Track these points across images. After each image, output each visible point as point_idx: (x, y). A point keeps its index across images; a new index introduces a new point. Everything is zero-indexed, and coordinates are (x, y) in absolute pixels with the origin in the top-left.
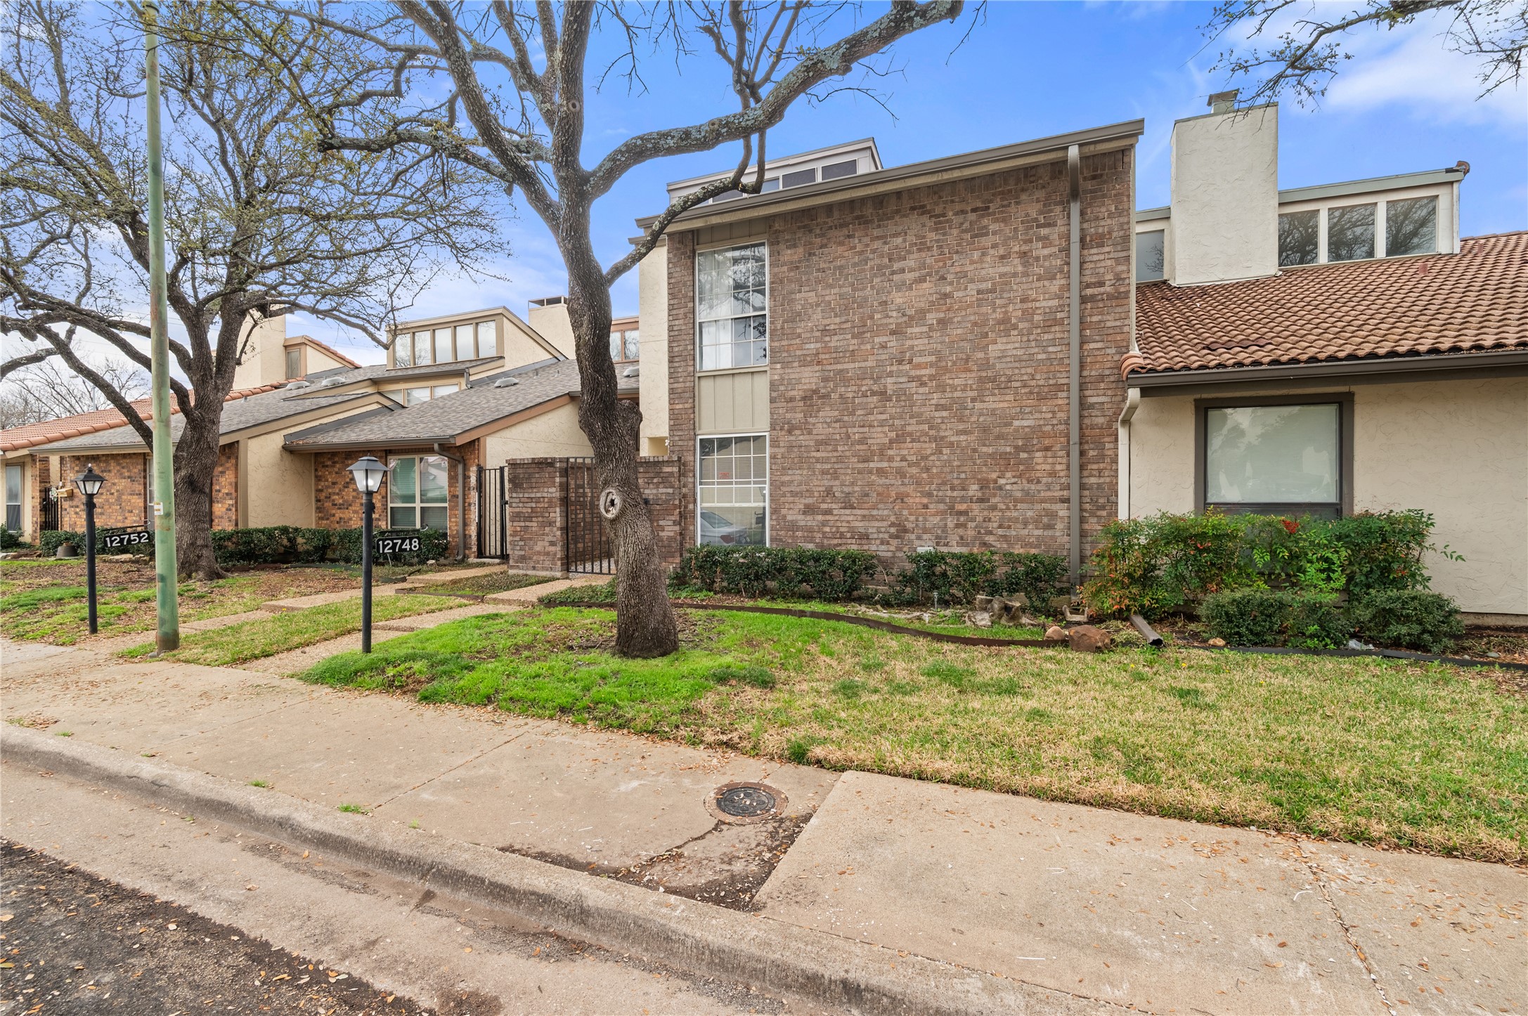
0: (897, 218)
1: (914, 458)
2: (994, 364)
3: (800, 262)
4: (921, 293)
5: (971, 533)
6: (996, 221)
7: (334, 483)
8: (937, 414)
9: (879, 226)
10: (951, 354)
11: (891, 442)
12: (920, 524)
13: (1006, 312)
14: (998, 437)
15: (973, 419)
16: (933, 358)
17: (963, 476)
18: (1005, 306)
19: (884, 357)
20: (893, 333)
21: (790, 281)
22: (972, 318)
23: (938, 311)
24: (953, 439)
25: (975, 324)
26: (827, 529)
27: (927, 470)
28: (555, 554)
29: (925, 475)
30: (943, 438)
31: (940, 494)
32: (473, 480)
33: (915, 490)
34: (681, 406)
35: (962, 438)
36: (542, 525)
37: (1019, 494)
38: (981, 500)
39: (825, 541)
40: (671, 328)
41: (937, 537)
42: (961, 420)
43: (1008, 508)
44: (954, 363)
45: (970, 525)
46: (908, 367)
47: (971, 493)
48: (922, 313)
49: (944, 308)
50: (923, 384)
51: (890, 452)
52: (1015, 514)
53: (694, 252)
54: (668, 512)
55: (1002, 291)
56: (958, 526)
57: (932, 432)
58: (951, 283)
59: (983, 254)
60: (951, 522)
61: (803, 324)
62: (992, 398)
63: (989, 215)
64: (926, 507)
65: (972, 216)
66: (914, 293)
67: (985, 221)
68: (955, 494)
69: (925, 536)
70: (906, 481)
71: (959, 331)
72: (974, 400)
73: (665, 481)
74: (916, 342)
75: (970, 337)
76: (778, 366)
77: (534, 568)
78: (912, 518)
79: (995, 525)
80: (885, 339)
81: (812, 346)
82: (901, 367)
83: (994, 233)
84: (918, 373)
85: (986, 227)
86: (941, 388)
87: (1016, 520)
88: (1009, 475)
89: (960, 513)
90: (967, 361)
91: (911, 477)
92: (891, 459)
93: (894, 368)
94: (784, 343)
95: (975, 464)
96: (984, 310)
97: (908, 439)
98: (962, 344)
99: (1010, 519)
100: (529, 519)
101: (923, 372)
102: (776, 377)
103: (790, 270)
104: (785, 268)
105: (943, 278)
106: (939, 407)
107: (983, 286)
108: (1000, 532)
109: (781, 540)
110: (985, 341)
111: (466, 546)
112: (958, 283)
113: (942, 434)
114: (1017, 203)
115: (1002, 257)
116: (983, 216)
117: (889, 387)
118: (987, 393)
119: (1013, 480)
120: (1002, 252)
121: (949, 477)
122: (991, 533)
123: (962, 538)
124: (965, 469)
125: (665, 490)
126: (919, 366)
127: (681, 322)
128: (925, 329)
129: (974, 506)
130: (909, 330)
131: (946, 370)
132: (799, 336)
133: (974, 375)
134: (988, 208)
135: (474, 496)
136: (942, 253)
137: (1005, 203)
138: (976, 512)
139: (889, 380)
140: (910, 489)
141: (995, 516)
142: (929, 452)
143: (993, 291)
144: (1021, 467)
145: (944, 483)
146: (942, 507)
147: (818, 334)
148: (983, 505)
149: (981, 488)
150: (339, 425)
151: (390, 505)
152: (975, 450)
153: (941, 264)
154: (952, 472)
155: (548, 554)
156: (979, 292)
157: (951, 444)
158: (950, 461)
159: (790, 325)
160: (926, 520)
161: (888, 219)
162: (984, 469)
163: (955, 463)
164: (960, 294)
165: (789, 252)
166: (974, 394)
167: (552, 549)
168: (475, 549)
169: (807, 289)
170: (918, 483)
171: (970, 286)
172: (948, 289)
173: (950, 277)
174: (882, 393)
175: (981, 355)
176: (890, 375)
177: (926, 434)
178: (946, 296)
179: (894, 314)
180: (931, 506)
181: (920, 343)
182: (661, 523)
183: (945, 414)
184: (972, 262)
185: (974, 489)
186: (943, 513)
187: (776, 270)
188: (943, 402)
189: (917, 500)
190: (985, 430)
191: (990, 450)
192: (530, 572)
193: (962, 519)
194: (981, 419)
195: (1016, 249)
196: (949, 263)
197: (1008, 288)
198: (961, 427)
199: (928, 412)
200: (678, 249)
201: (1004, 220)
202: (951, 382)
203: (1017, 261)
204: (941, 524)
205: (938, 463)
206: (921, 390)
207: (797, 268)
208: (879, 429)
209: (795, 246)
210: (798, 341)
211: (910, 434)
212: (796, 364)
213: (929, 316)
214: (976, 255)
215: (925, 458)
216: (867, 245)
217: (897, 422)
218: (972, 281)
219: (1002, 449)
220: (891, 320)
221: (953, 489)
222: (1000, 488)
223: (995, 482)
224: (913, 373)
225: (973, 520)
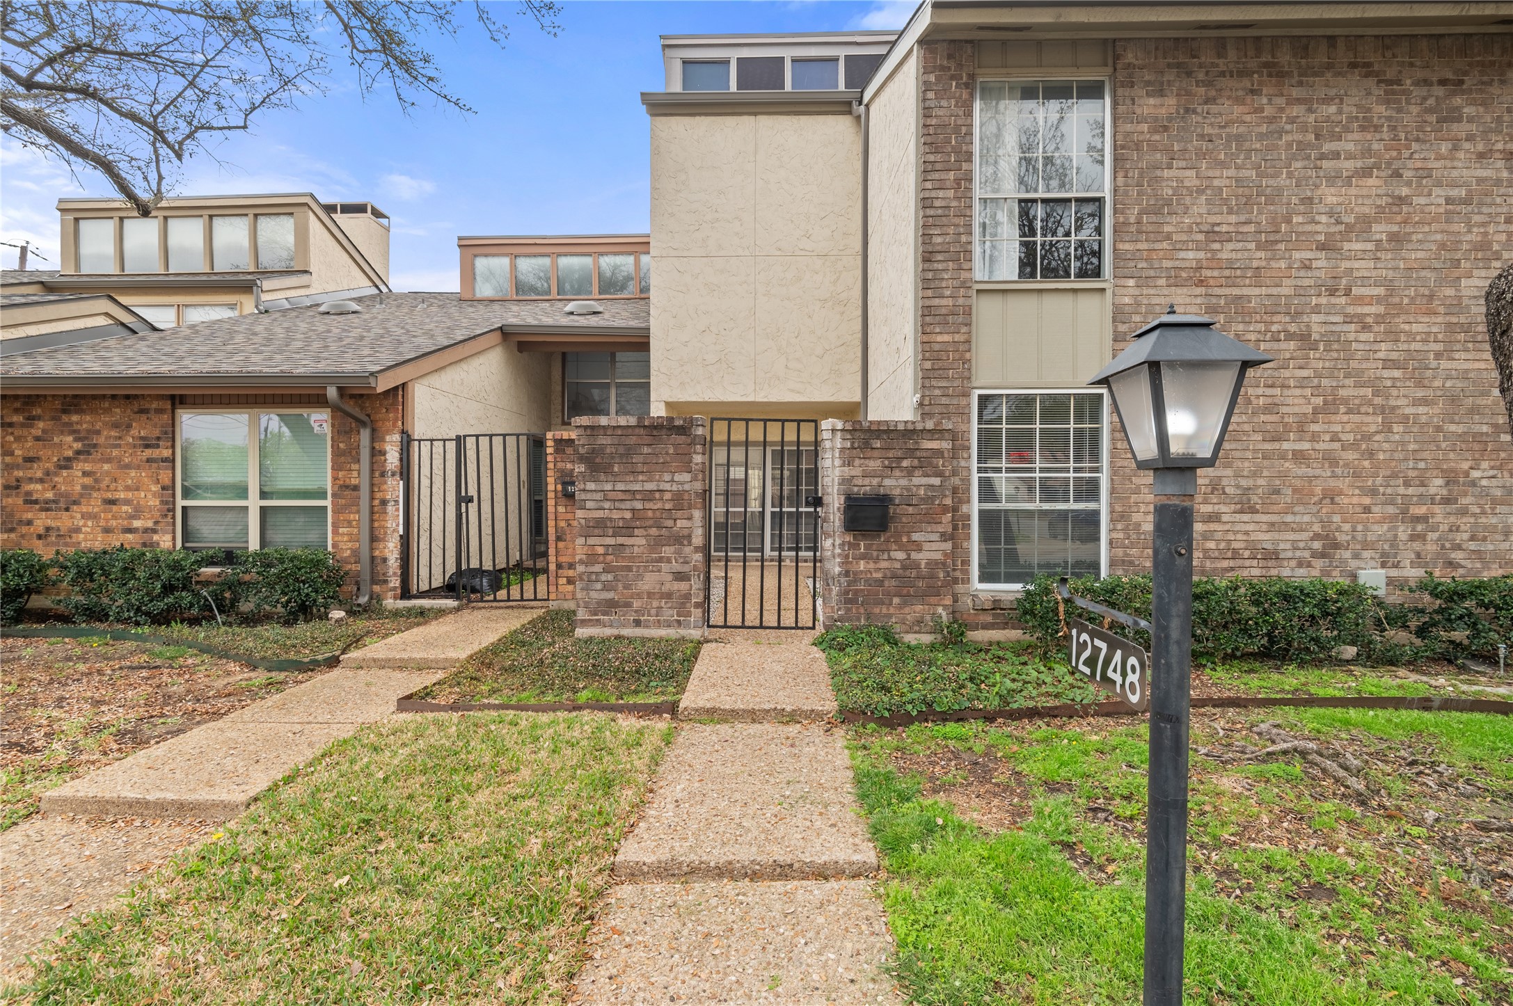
0: (1329, 75)
1: (1351, 437)
2: (1468, 306)
3: (1170, 119)
4: (1365, 192)
5: (1431, 548)
6: (1473, 103)
7: (29, 460)
8: (1386, 373)
9: (1300, 84)
10: (1408, 287)
11: (1316, 412)
12: (1359, 536)
13: (1486, 234)
14: (1474, 410)
15: (1437, 383)
16: (1381, 291)
17: (1422, 465)
18: (1484, 224)
19: (1307, 282)
20: (1322, 247)
21: (1154, 148)
22: (1439, 237)
23: (1390, 221)
24: (1408, 411)
25: (1443, 246)
26: (1212, 545)
27: (1371, 454)
28: (687, 596)
29: (1366, 463)
30: (1394, 408)
31: (1389, 491)
32: (392, 458)
33: (1352, 486)
34: (946, 338)
35: (1421, 410)
36: (657, 543)
37: (1498, 493)
38: (1447, 501)
39: (1208, 564)
40: (925, 203)
41: (1384, 555)
42: (1420, 384)
43: (1484, 513)
44: (1412, 299)
45: (1432, 536)
46: (1343, 300)
47: (1432, 491)
48: (1365, 224)
49: (1399, 218)
50: (1366, 328)
51: (1314, 427)
52: (1494, 520)
53: (972, 77)
54: (930, 518)
55: (1481, 204)
56: (1413, 538)
57: (1378, 400)
58: (1409, 184)
59: (1455, 148)
60: (1403, 532)
61: (1174, 219)
62: (1463, 355)
63: (1463, 92)
64: (1367, 510)
65: (1439, 91)
66: (1353, 191)
67: (1458, 101)
68: (1410, 491)
69: (1366, 554)
70: (1339, 471)
71: (1420, 255)
72: (1438, 356)
73: (926, 464)
74: (1356, 264)
75: (1437, 264)
76: (1131, 282)
77: (638, 623)
78: (1347, 527)
79: (1466, 536)
80: (1309, 255)
81: (1191, 255)
82: (1333, 300)
83: (1470, 120)
84: (1359, 310)
85: (1458, 109)
86: (1393, 335)
87: (1493, 529)
88: (1485, 465)
89: (1417, 519)
90: (1431, 297)
91: (1346, 465)
92: (1315, 438)
93: (1323, 300)
94: (1141, 246)
95: (1439, 448)
96: (1455, 227)
97: (1343, 409)
98: (1423, 273)
99: (1485, 528)
100: (627, 529)
101: (1366, 310)
102: (1127, 300)
103: (1154, 131)
104: (1145, 127)
105: (1397, 174)
106: (1388, 364)
107: (1454, 193)
108: (1473, 546)
109: (1131, 563)
110: (1456, 273)
111: (377, 578)
112: (1419, 185)
113: (1392, 402)
114: (1502, 82)
115: (1481, 156)
116: (1454, 94)
117: (1315, 328)
118: (1458, 346)
119: (1491, 473)
120: (1481, 147)
121: (1403, 466)
122: (1459, 547)
123: (1418, 555)
124: (1426, 455)
125: (925, 481)
126: (1360, 301)
127: (951, 193)
128: (1370, 246)
129: (1437, 509)
130: (1346, 246)
131: (1400, 309)
132: (1168, 237)
133: (1440, 319)
134: (1461, 82)
135: (394, 488)
136: (1396, 138)
137: (1485, 78)
138: (1439, 518)
139: (1315, 318)
140: (1342, 484)
141: (1466, 522)
142: (1373, 428)
143: (1467, 201)
144: (1503, 455)
145: (1394, 476)
146: (1391, 510)
147: (1201, 237)
148: (1449, 508)
149: (1447, 484)
150: (30, 346)
151: (180, 503)
152: (1439, 429)
153: (1394, 154)
154: (1406, 459)
155: (668, 596)
156: (1449, 201)
157: (1406, 418)
158: (1403, 443)
159: (1154, 218)
160: (1366, 530)
161: (1315, 74)
162: (1452, 455)
163: (1412, 447)
164: (1423, 200)
165: (1152, 101)
166: (1439, 347)
167: (683, 586)
168: (395, 582)
169: (1183, 164)
170: (1356, 475)
171: (1437, 191)
172: (1405, 191)
173: (1407, 174)
174: (1304, 338)
175: (1450, 292)
176: (1317, 310)
177: (1370, 403)
178: (1401, 201)
179: (1324, 219)
180: (1375, 509)
181: (1363, 267)
182: (915, 537)
183: (1397, 373)
184: (1439, 157)
185: (1436, 485)
186: (1393, 519)
187: (1129, 127)
188: (1394, 355)
189: (1355, 500)
190: (1454, 400)
191: (1460, 429)
192: (626, 632)
193: (1419, 528)
194: (1448, 384)
195: (1500, 146)
196: (1406, 153)
197: (1488, 200)
198: (1420, 393)
199: (1373, 369)
200: (942, 68)
201: (1484, 104)
202: (1407, 327)
203: (1500, 164)
204: (1389, 535)
205: (1386, 446)
206: (1363, 337)
207: (1166, 129)
208: (1298, 392)
209: (1161, 93)
210: (1165, 245)
211: (1345, 401)
212: (1162, 282)
213: (1375, 228)
214: (1445, 148)
215: (1367, 437)
216: (1282, 110)
217: (1324, 382)
218: (1439, 184)
219: (1476, 428)
220: (1319, 228)
221: (1407, 484)
222: (1473, 483)
223: (1467, 474)
224: (1350, 310)
225: (1434, 529)
